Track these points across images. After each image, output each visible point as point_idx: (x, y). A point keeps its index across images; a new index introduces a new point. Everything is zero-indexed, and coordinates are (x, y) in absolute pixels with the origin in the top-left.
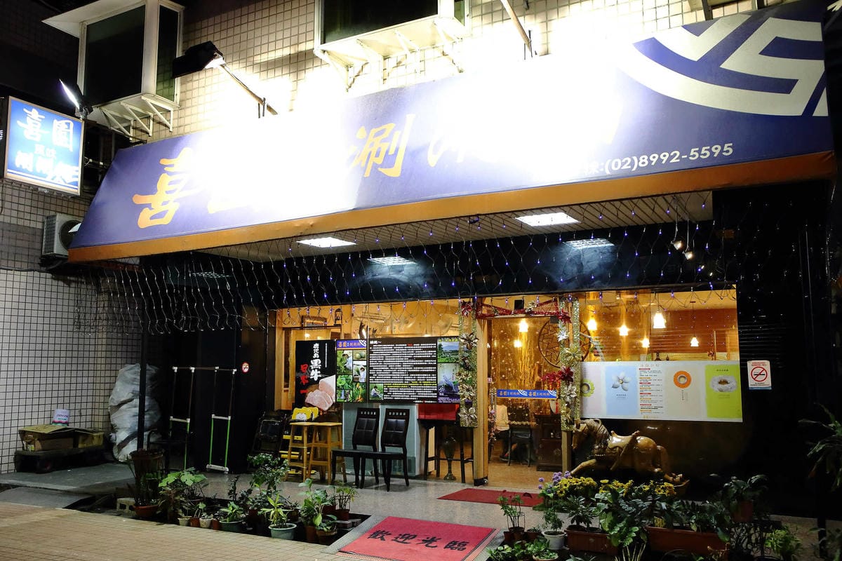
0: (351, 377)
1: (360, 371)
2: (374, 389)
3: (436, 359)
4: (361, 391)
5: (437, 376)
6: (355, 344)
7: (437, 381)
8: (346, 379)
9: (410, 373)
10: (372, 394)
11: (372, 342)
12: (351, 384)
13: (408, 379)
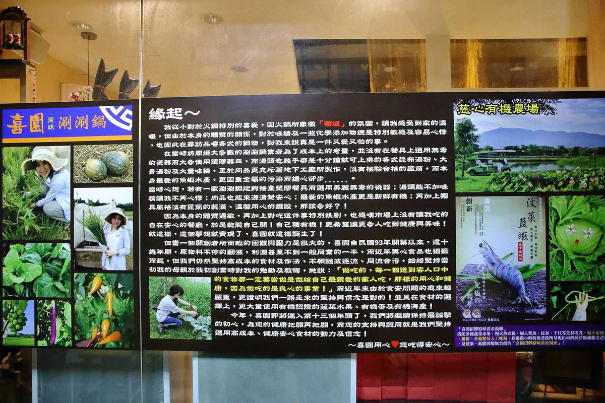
0: (64, 251)
1: (107, 228)
2: (167, 300)
3: (449, 178)
4: (113, 304)
5: (452, 246)
6: (82, 122)
7: (452, 265)
8: (44, 260)
9: (331, 235)
10: (161, 316)
11: (157, 114)
12: (68, 277)
13: (323, 257)
